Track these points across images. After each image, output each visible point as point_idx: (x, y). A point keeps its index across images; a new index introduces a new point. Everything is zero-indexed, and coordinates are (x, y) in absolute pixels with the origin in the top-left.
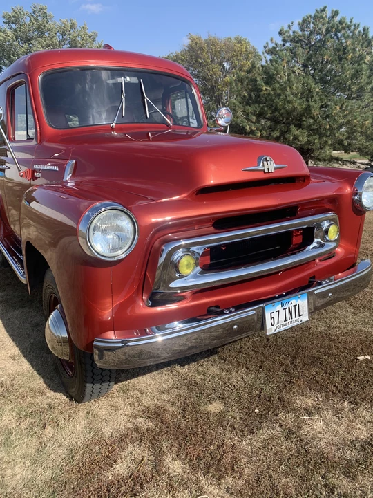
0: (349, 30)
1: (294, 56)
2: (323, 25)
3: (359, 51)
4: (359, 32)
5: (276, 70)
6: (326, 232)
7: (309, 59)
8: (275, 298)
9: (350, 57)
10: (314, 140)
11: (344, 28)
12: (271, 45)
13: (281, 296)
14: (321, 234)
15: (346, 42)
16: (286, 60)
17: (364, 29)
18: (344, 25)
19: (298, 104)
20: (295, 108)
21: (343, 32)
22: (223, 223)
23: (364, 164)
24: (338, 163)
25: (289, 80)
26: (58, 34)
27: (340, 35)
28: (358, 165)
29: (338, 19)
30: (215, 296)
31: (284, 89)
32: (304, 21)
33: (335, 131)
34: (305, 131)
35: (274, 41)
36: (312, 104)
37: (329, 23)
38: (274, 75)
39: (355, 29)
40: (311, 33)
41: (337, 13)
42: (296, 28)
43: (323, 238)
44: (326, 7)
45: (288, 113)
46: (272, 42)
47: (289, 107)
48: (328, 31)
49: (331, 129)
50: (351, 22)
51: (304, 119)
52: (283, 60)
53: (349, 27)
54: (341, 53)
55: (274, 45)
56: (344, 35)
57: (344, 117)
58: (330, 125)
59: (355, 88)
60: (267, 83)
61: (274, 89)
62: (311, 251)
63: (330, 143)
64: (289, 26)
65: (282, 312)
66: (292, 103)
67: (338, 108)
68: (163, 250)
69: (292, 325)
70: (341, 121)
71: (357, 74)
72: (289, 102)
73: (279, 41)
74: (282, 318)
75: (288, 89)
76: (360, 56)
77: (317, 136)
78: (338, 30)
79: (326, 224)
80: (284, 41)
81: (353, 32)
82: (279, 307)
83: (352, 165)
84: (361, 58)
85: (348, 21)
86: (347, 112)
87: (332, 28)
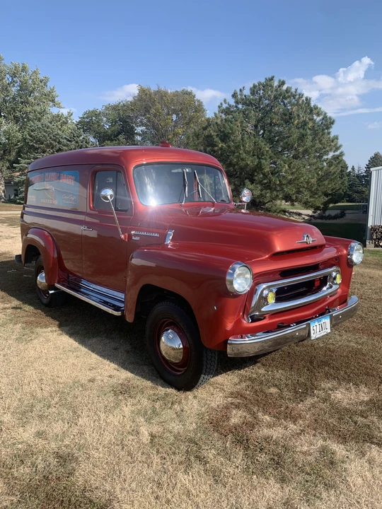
0: (294, 98)
1: (246, 116)
2: (272, 92)
3: (303, 117)
4: (303, 101)
5: (231, 129)
6: (335, 278)
7: (258, 121)
8: (313, 318)
9: (296, 122)
10: (266, 194)
11: (289, 97)
12: (225, 106)
13: (316, 317)
14: (332, 280)
15: (292, 109)
16: (239, 120)
17: (307, 99)
18: (289, 94)
19: (251, 162)
20: (247, 165)
21: (288, 100)
22: (285, 273)
23: (308, 215)
24: (285, 215)
25: (242, 139)
26: (8, 76)
27: (286, 101)
28: (303, 216)
29: (285, 87)
30: (281, 317)
31: (238, 147)
32: (255, 86)
33: (284, 187)
34: (258, 186)
35: (227, 102)
36: (263, 161)
37: (276, 90)
38: (228, 133)
39: (299, 98)
40: (260, 98)
41: (283, 83)
42: (247, 92)
43: (333, 282)
44: (273, 77)
45: (242, 169)
46: (226, 103)
47: (242, 164)
48: (276, 98)
49: (281, 184)
50: (296, 92)
51: (256, 174)
52: (237, 121)
53: (294, 96)
54: (287, 117)
55: (227, 105)
56: (290, 102)
57: (292, 174)
58: (279, 181)
59: (301, 149)
60: (223, 140)
61: (229, 146)
62: (325, 290)
63: (280, 196)
64: (241, 90)
65: (318, 326)
66: (245, 161)
67: (287, 166)
68: (256, 290)
69: (323, 334)
70: (289, 178)
71: (302, 138)
72: (242, 159)
73: (232, 102)
74: (318, 330)
75: (242, 148)
76: (304, 121)
77: (268, 191)
78: (285, 98)
79: (334, 274)
80: (237, 102)
81: (298, 101)
82: (317, 324)
83: (298, 217)
84: (305, 123)
85: (293, 90)
86: (294, 170)
87: (280, 95)
